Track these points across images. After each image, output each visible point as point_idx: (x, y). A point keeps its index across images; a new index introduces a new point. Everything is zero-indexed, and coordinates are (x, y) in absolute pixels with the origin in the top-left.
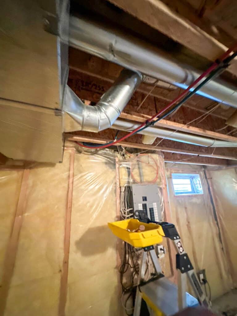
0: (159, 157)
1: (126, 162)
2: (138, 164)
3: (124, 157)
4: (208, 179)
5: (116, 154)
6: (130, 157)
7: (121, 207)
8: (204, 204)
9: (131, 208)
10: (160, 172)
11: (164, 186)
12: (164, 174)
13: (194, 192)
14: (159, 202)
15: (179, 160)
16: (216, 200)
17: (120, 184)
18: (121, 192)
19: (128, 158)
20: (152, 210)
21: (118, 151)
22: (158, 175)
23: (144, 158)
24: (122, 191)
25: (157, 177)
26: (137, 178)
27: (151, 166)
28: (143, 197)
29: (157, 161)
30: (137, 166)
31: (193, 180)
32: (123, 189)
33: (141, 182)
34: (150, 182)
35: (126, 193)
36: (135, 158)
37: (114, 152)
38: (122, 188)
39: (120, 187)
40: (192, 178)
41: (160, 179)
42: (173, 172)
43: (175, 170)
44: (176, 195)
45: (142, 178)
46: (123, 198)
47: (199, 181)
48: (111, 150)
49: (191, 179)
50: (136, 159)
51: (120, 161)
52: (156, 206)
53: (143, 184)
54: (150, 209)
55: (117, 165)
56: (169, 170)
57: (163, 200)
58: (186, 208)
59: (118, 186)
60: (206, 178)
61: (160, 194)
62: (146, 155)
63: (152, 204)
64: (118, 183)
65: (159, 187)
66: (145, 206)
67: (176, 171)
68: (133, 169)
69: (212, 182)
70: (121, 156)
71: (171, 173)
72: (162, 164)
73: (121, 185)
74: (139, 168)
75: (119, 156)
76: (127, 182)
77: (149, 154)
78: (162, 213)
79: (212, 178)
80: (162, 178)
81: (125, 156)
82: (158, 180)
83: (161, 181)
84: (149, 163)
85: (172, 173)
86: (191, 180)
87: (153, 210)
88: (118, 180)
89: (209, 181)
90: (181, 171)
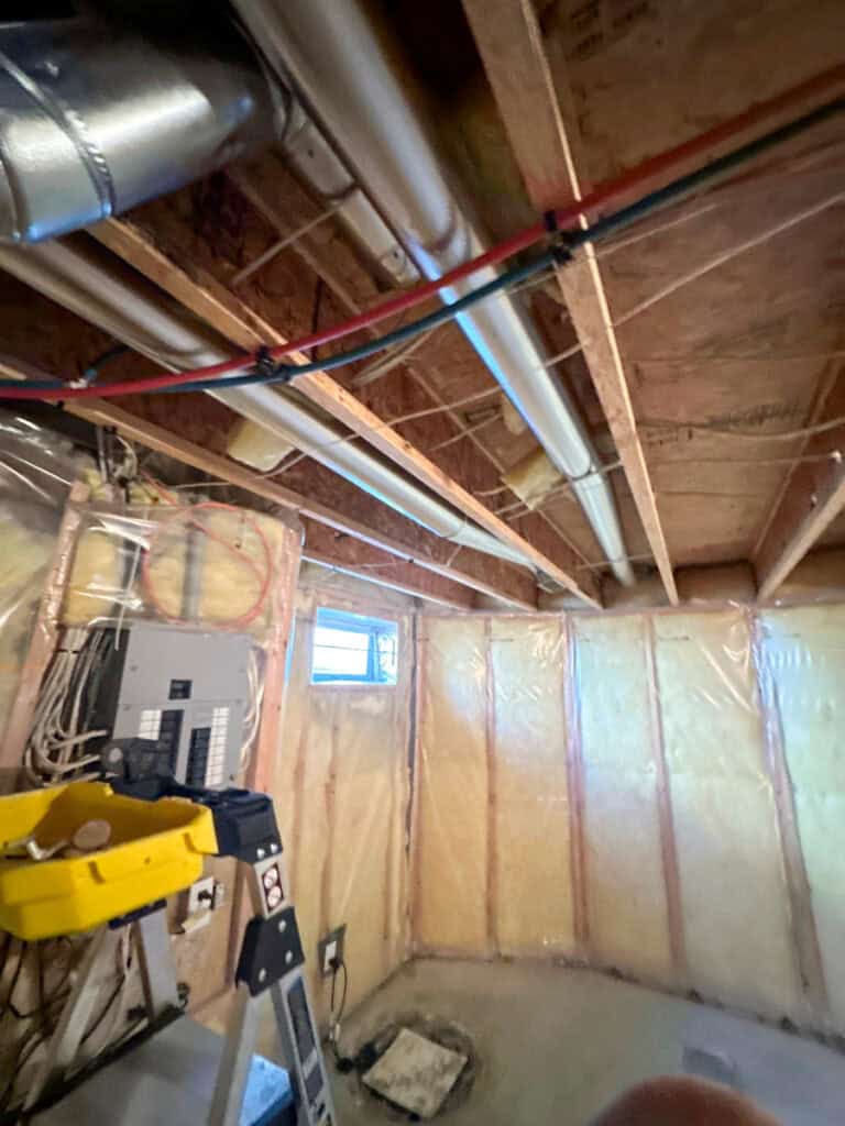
0: (286, 533)
1: (129, 514)
2: (190, 541)
3: (123, 492)
4: (420, 640)
5: (83, 463)
6: (156, 500)
7: (41, 725)
8: (392, 719)
9: (98, 729)
10: (274, 593)
11: (277, 646)
12: (290, 602)
13: (372, 679)
14: (240, 705)
15: (352, 563)
16: (424, 704)
17: (63, 610)
18: (58, 650)
19: (148, 501)
20: (201, 738)
21: (95, 454)
22: (266, 600)
23: (223, 520)
24: (65, 646)
25: (257, 609)
26: (170, 599)
27: (244, 559)
28: (174, 682)
29: (274, 546)
30: (182, 547)
31: (377, 638)
32: (76, 639)
33: (184, 616)
34: (222, 623)
35: (93, 656)
36: (176, 512)
37: (71, 454)
38: (70, 632)
39: (62, 628)
40: (377, 633)
41: (269, 617)
42: (324, 603)
43: (331, 597)
44: (313, 683)
45: (193, 600)
46: (67, 679)
47: (394, 643)
48: (53, 436)
49: (374, 635)
50: (185, 515)
51: (93, 503)
52: (223, 722)
53: (189, 626)
54: (194, 732)
55: (72, 521)
56: (313, 592)
57: (258, 700)
58: (335, 729)
59: (46, 622)
60: (414, 636)
61: (252, 675)
62: (237, 512)
63: (210, 711)
64: (52, 609)
65: (255, 648)
66: (172, 721)
67: (332, 602)
68: (160, 555)
69: (425, 652)
70: (109, 481)
71: (317, 603)
72: (291, 561)
73: (71, 618)
74: (189, 558)
75: (96, 478)
76: (109, 608)
77: (250, 514)
78: (245, 749)
79: (427, 640)
80: (276, 613)
81: (135, 489)
82: (261, 620)
83: (269, 625)
84: (238, 546)
85: (320, 604)
86: (372, 638)
87: (207, 739)
88: (56, 593)
89: (419, 647)
90: (348, 604)
